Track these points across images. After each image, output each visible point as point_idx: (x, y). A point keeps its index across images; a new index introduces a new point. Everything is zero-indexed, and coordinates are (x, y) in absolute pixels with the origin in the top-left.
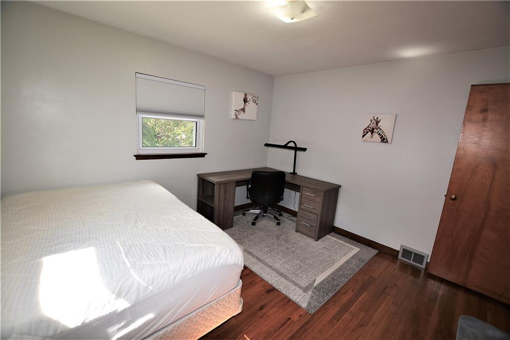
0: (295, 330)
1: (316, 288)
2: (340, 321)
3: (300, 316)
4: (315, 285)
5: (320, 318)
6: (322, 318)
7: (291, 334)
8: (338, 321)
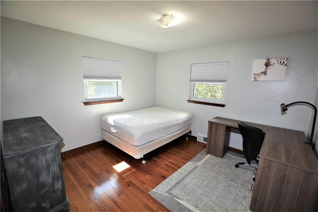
0: (137, 185)
1: (172, 199)
2: (144, 208)
3: (147, 188)
4: (174, 198)
5: (146, 197)
6: (146, 199)
7: (135, 184)
8: (144, 206)
